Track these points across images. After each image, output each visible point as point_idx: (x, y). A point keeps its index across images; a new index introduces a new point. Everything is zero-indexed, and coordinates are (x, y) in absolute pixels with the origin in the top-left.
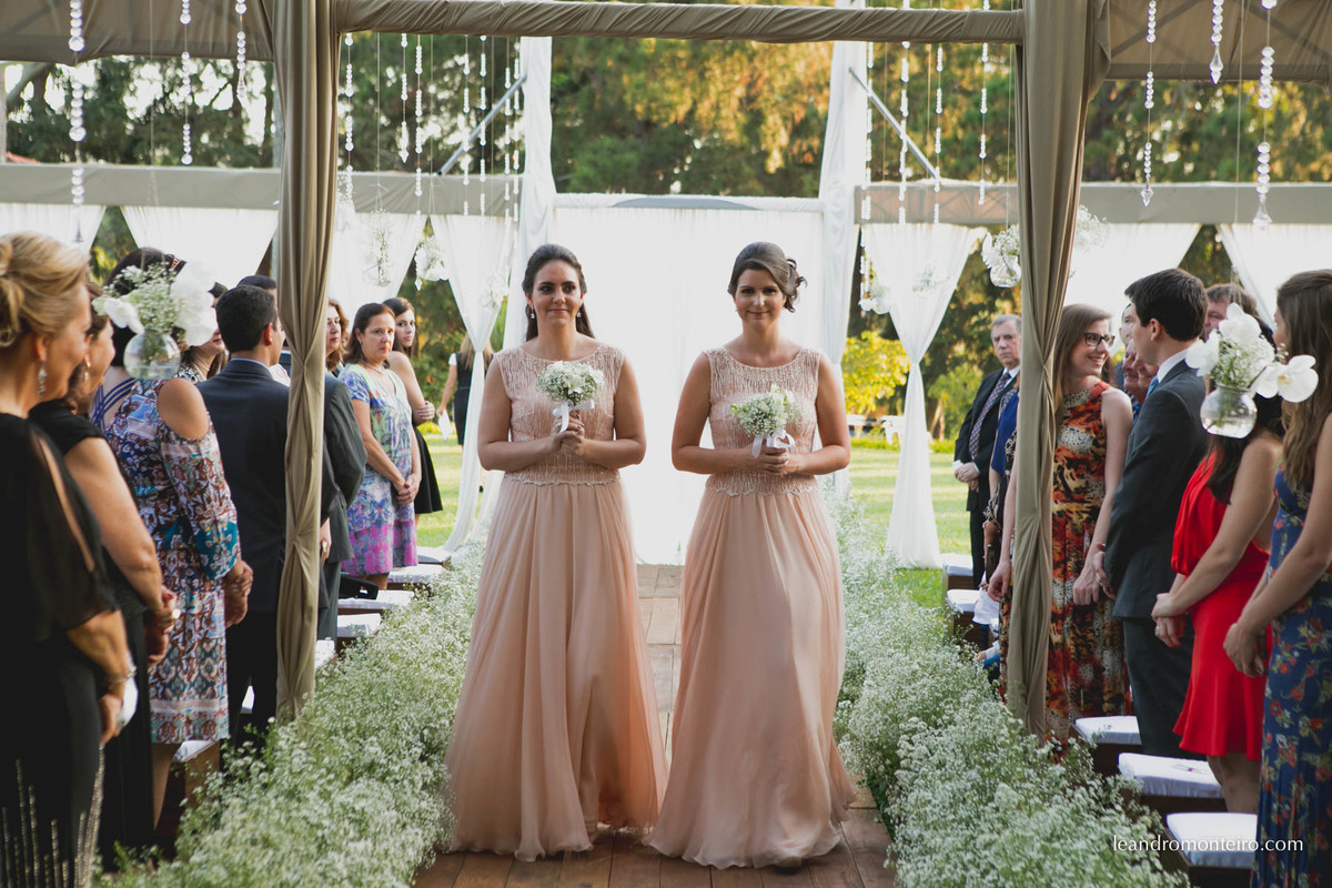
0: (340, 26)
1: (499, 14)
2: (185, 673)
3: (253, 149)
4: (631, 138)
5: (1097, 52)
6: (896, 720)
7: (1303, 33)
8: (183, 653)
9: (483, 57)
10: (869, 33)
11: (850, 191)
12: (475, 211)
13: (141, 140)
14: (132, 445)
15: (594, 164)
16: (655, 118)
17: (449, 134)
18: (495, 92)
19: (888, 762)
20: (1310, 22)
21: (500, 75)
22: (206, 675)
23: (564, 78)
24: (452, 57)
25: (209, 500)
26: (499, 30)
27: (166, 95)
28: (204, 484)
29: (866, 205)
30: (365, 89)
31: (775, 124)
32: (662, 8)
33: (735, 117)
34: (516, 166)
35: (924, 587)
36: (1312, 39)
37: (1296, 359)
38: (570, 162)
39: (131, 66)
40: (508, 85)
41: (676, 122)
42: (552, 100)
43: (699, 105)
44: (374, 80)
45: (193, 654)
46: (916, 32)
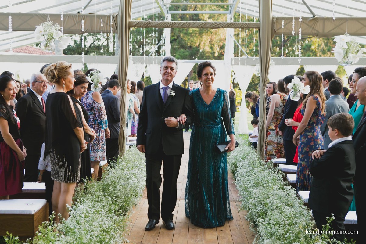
0: (130, 27)
1: (160, 24)
2: (99, 148)
3: (111, 53)
4: (187, 50)
5: (274, 30)
6: (237, 159)
7: (313, 27)
8: (98, 144)
9: (157, 33)
10: (231, 27)
11: (230, 59)
12: (156, 64)
13: (89, 51)
14: (88, 104)
15: (180, 55)
16: (192, 46)
17: (150, 49)
18: (159, 40)
19: (235, 167)
20: (314, 24)
21: (160, 37)
22: (103, 148)
23: (173, 37)
24: (151, 34)
25: (102, 115)
26: (160, 27)
27: (94, 42)
28: (101, 111)
29: (233, 61)
30: (133, 40)
31: (216, 46)
32: (191, 22)
33: (208, 45)
34: (164, 54)
35: (245, 137)
36: (314, 28)
37: (306, 86)
38: (175, 55)
39: (87, 36)
40: (162, 38)
41: (196, 46)
42: (171, 42)
43: (201, 43)
44: (135, 39)
45: (100, 144)
46: (239, 26)
